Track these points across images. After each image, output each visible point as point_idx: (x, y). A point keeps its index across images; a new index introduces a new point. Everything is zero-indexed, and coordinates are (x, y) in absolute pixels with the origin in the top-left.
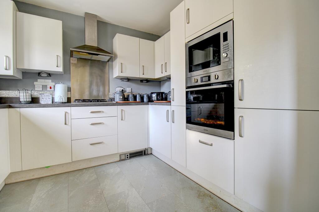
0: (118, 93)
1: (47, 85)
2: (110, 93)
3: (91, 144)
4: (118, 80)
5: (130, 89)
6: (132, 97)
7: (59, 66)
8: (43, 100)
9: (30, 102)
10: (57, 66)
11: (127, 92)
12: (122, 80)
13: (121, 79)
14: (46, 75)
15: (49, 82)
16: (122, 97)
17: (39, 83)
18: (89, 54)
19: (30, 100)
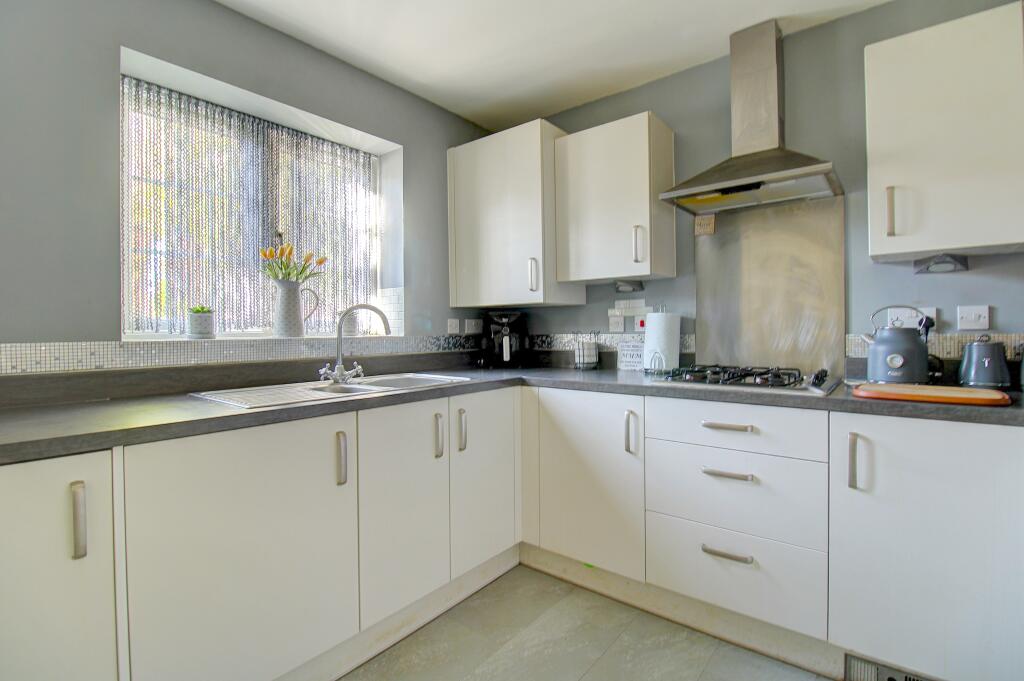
0: (882, 341)
1: (633, 317)
2: (851, 337)
3: (706, 550)
4: (901, 269)
5: (984, 310)
6: (980, 364)
7: (639, 259)
8: (624, 359)
9: (592, 366)
10: (636, 261)
11: (959, 327)
12: (923, 267)
13: (917, 263)
14: (630, 288)
15: (639, 306)
16: (899, 361)
17: (618, 311)
18: (725, 191)
19: (594, 359)
